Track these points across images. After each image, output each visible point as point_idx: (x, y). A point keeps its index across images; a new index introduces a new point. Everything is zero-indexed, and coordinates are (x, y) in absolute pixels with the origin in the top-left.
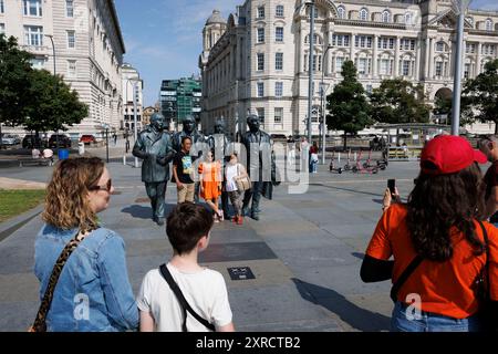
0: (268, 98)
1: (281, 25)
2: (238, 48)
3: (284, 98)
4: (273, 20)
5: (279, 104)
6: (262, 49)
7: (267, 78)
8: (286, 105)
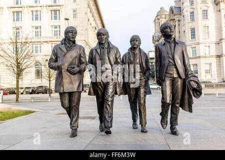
0: (199, 57)
1: (206, 8)
2: (177, 27)
3: (211, 56)
4: (199, 5)
5: (208, 60)
6: (193, 25)
7: (198, 44)
8: (214, 61)
